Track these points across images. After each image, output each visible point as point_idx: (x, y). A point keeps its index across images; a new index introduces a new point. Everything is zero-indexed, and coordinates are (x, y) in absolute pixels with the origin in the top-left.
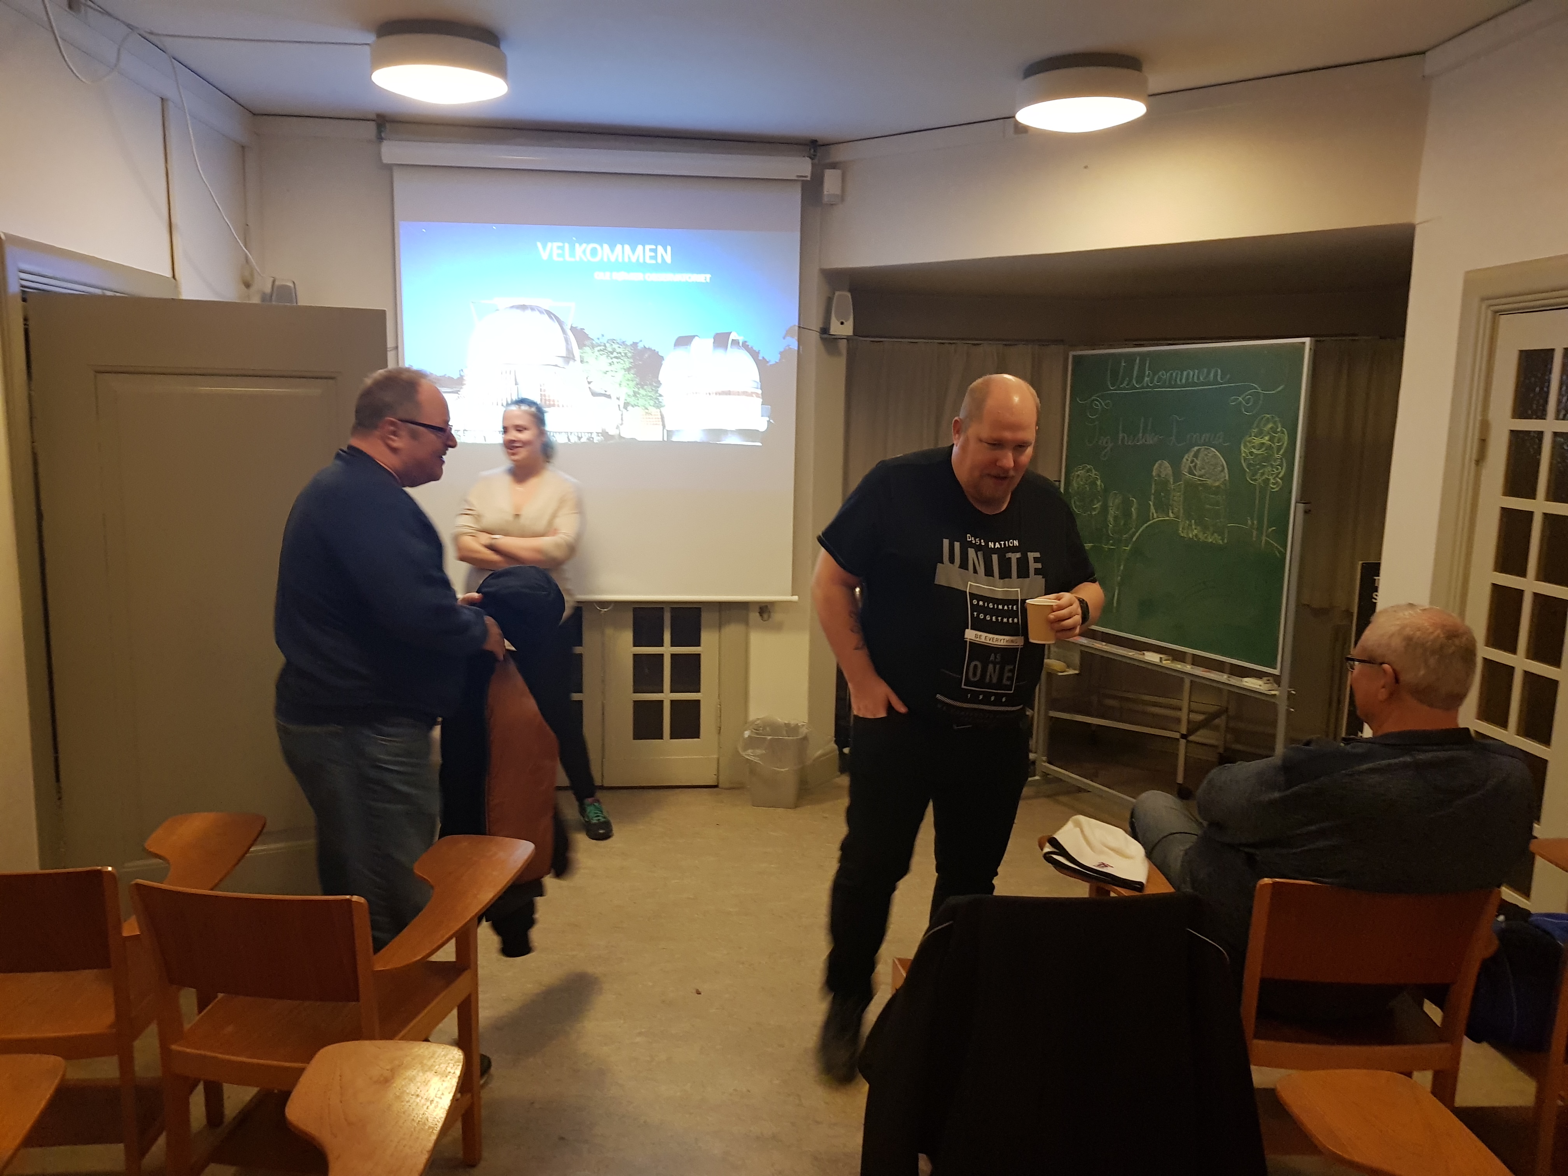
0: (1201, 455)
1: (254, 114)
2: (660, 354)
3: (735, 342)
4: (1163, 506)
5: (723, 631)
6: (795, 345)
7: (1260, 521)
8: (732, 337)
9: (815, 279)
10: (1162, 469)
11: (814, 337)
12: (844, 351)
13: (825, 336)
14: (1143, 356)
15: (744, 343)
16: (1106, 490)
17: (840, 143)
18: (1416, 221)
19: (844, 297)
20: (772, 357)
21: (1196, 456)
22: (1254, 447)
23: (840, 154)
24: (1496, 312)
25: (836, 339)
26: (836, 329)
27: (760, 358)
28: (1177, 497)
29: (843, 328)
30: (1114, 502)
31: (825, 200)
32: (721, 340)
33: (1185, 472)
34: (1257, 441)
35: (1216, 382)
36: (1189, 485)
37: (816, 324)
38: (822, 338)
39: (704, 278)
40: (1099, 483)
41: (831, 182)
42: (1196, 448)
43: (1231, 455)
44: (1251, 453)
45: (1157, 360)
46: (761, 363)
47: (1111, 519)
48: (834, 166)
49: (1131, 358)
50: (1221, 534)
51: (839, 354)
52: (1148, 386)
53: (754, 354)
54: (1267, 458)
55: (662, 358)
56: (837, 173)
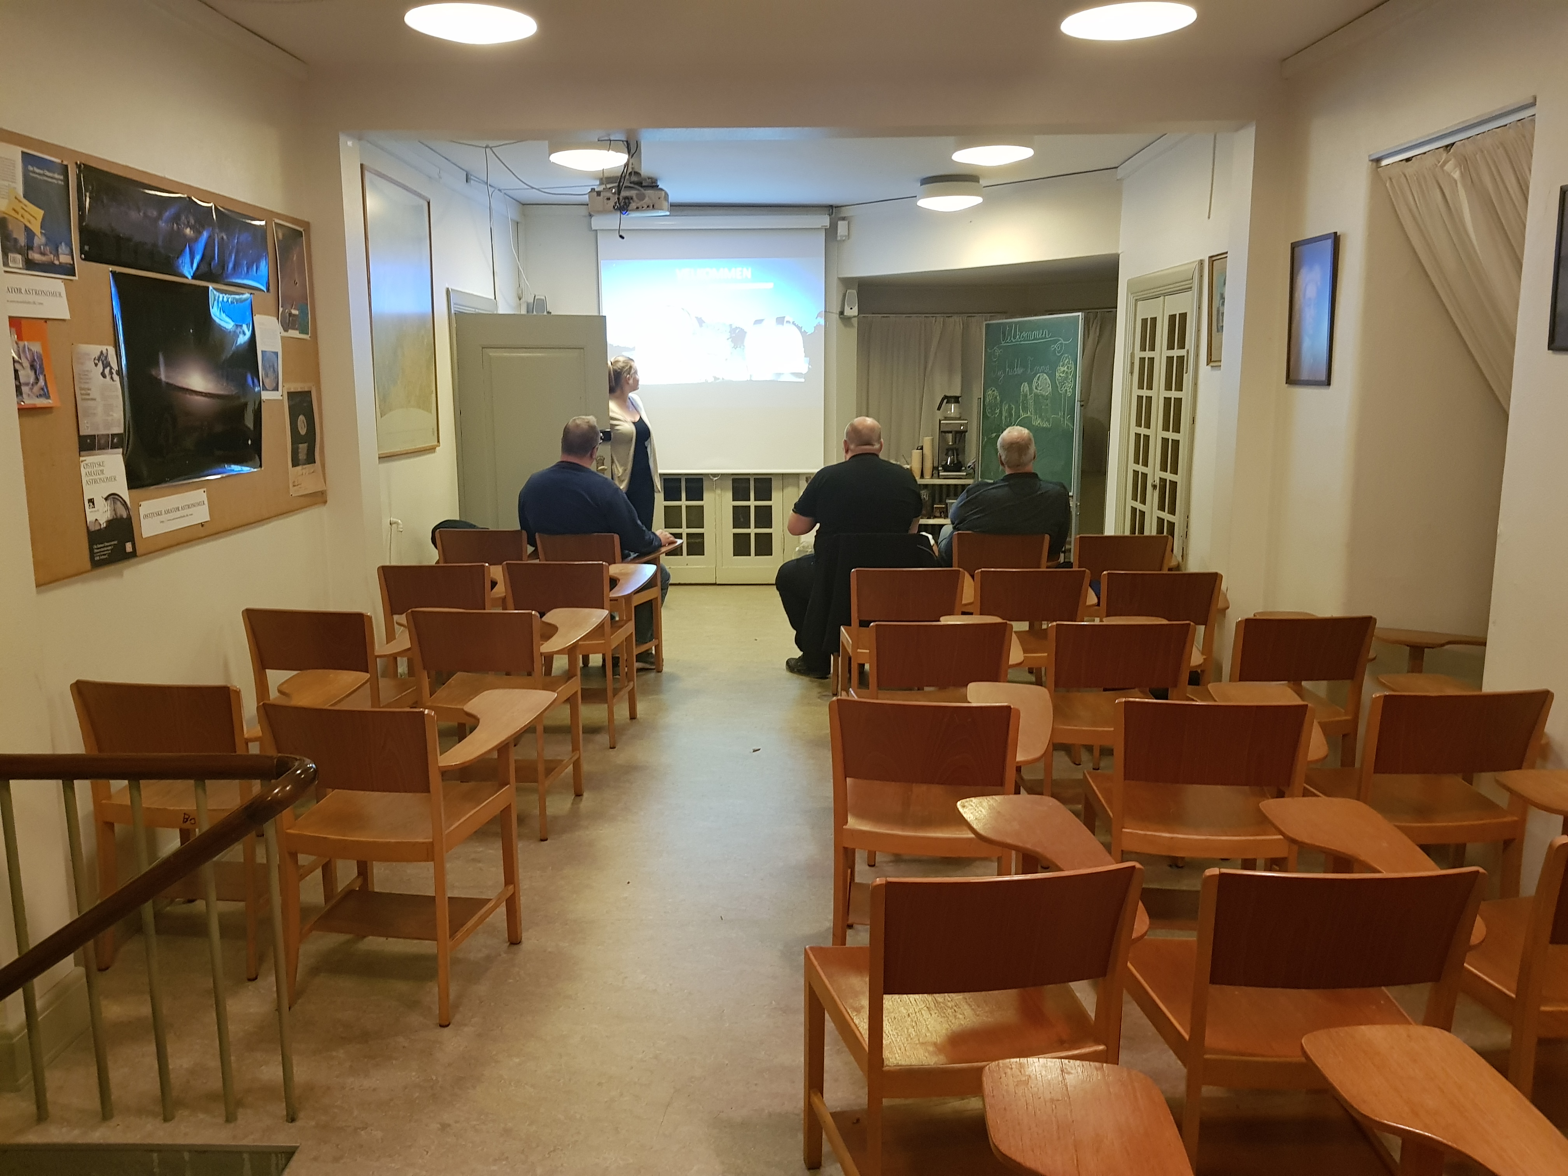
0: (1041, 378)
1: (524, 205)
2: (745, 330)
3: (788, 322)
4: (1025, 409)
5: (785, 491)
6: (822, 322)
7: (1064, 414)
8: (786, 319)
9: (835, 283)
10: (1025, 387)
11: (835, 317)
12: (856, 325)
13: (841, 316)
14: (1016, 323)
15: (793, 322)
16: (1001, 402)
17: (846, 206)
18: (1120, 252)
19: (853, 292)
20: (810, 330)
21: (1038, 379)
22: (1061, 373)
23: (845, 212)
24: (1136, 300)
25: (849, 318)
26: (848, 312)
27: (803, 331)
28: (1031, 402)
29: (852, 311)
30: (1005, 407)
31: (839, 238)
32: (780, 320)
33: (1034, 388)
34: (1062, 369)
35: (1045, 338)
36: (1036, 395)
37: (836, 309)
38: (840, 318)
39: (770, 285)
40: (998, 398)
41: (842, 226)
42: (1038, 375)
43: (1052, 377)
44: (1060, 376)
45: (1022, 326)
46: (803, 334)
47: (1003, 418)
48: (844, 219)
49: (1010, 324)
50: (1049, 422)
51: (852, 326)
52: (1018, 341)
53: (800, 328)
54: (1066, 378)
55: (746, 332)
56: (845, 223)
